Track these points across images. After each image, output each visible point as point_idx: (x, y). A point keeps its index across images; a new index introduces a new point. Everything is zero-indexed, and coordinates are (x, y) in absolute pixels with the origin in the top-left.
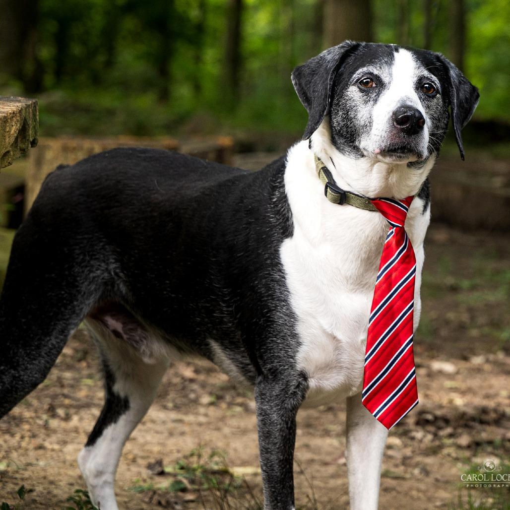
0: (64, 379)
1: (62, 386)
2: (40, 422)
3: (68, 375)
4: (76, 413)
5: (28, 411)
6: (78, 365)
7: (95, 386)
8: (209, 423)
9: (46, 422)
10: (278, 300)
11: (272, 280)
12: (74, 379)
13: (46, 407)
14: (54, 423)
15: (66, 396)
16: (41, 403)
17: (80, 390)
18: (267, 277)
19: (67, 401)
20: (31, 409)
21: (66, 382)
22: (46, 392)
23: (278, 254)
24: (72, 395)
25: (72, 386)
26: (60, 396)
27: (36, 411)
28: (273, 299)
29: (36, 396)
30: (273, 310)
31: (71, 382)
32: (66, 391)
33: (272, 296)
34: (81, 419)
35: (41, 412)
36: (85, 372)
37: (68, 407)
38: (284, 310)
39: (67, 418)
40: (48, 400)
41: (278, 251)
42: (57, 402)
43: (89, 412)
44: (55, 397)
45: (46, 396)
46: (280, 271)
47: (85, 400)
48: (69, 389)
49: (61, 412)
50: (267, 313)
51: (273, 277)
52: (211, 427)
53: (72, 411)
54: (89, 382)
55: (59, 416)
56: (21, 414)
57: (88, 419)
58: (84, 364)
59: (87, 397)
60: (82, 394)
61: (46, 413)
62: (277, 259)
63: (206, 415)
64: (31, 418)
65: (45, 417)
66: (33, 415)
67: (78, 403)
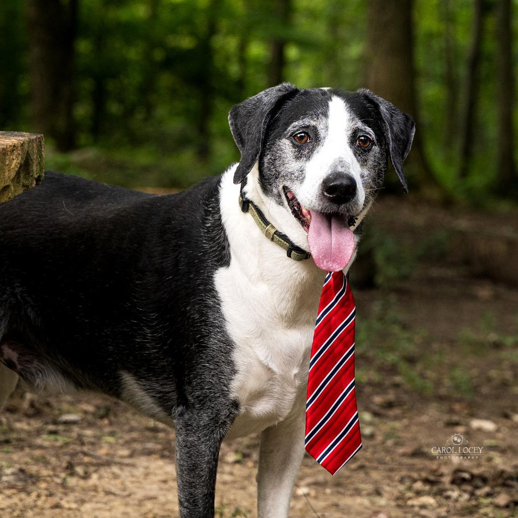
0: (84, 436)
1: (83, 444)
2: (58, 481)
3: (89, 432)
4: (95, 471)
5: (46, 469)
6: (99, 422)
7: (117, 443)
8: (234, 482)
9: (64, 479)
10: (211, 326)
11: (206, 306)
12: (95, 437)
13: (64, 465)
14: (72, 481)
15: (85, 454)
16: (59, 460)
17: (101, 447)
18: (200, 303)
19: (86, 459)
20: (50, 467)
21: (86, 440)
22: (65, 450)
23: (211, 280)
24: (92, 453)
25: (93, 444)
26: (80, 454)
27: (54, 469)
28: (206, 325)
29: (54, 454)
30: (206, 336)
31: (92, 440)
32: (85, 449)
33: (205, 322)
34: (100, 478)
35: (59, 470)
36: (107, 430)
37: (87, 465)
38: (219, 337)
39: (86, 477)
40: (67, 458)
41: (212, 277)
42: (76, 460)
43: (109, 470)
44: (74, 455)
45: (65, 454)
46: (214, 297)
47: (105, 458)
48: (90, 447)
49: (79, 470)
50: (200, 338)
51: (206, 303)
52: (236, 486)
53: (92, 469)
54: (111, 439)
55: (78, 475)
56: (38, 471)
57: (108, 478)
58: (106, 421)
59: (107, 455)
60: (102, 452)
61: (64, 472)
62: (210, 285)
63: (231, 474)
64: (49, 476)
65: (63, 475)
66: (51, 473)
67: (99, 461)
